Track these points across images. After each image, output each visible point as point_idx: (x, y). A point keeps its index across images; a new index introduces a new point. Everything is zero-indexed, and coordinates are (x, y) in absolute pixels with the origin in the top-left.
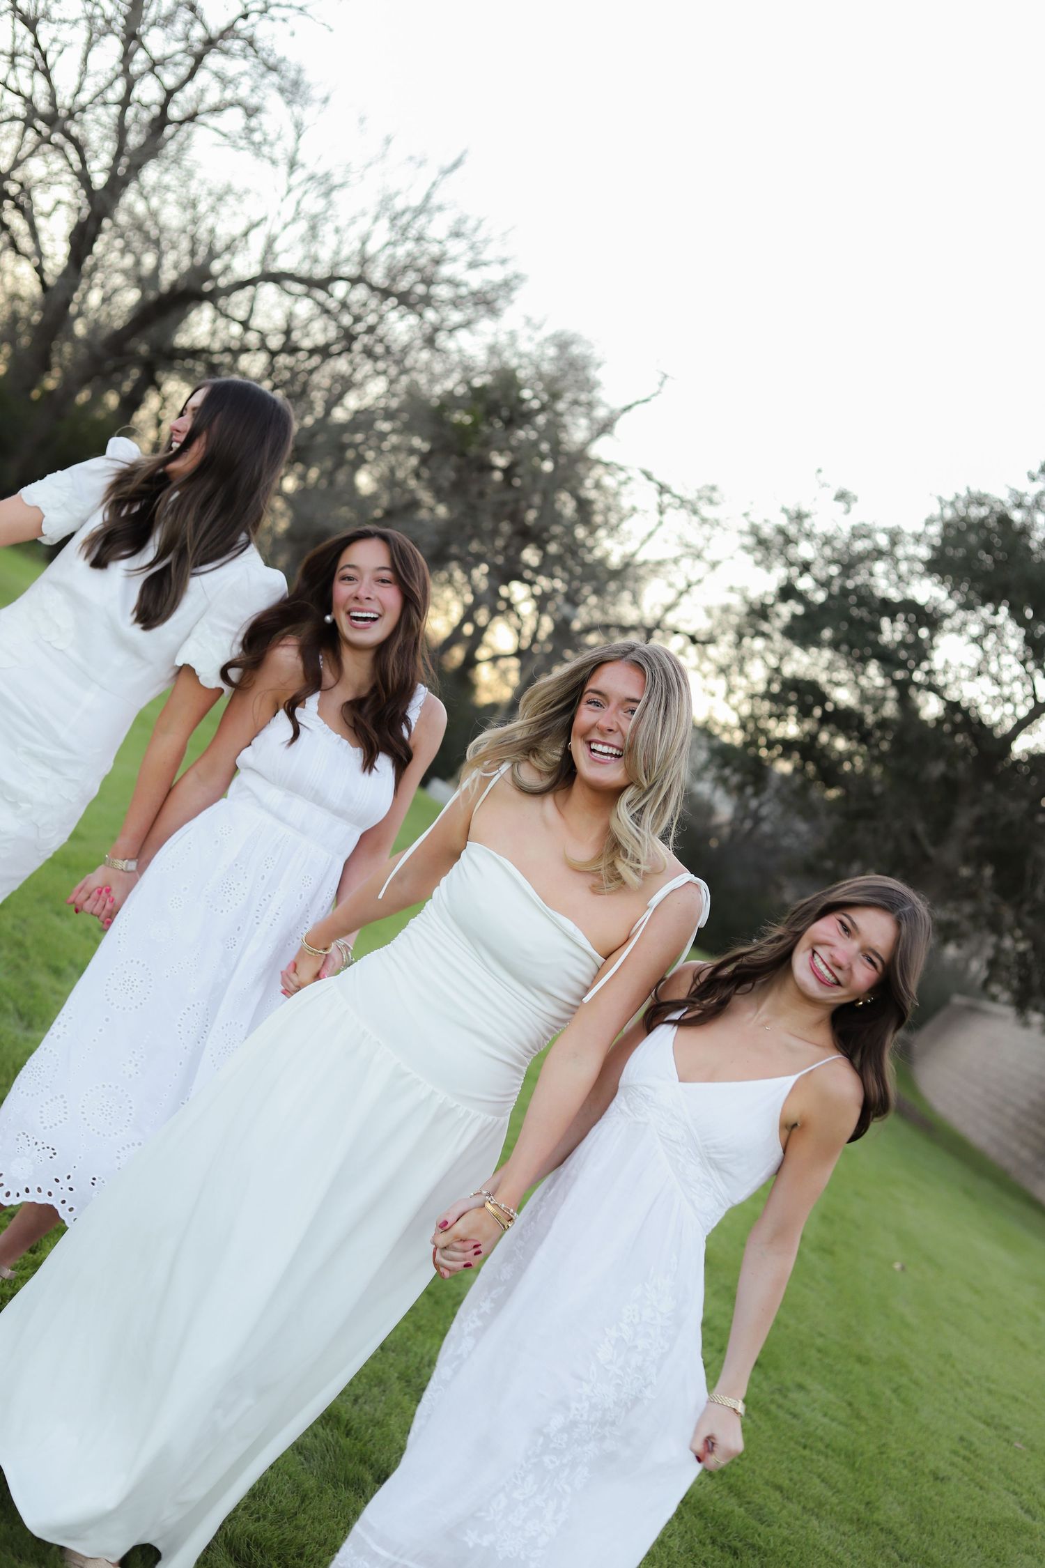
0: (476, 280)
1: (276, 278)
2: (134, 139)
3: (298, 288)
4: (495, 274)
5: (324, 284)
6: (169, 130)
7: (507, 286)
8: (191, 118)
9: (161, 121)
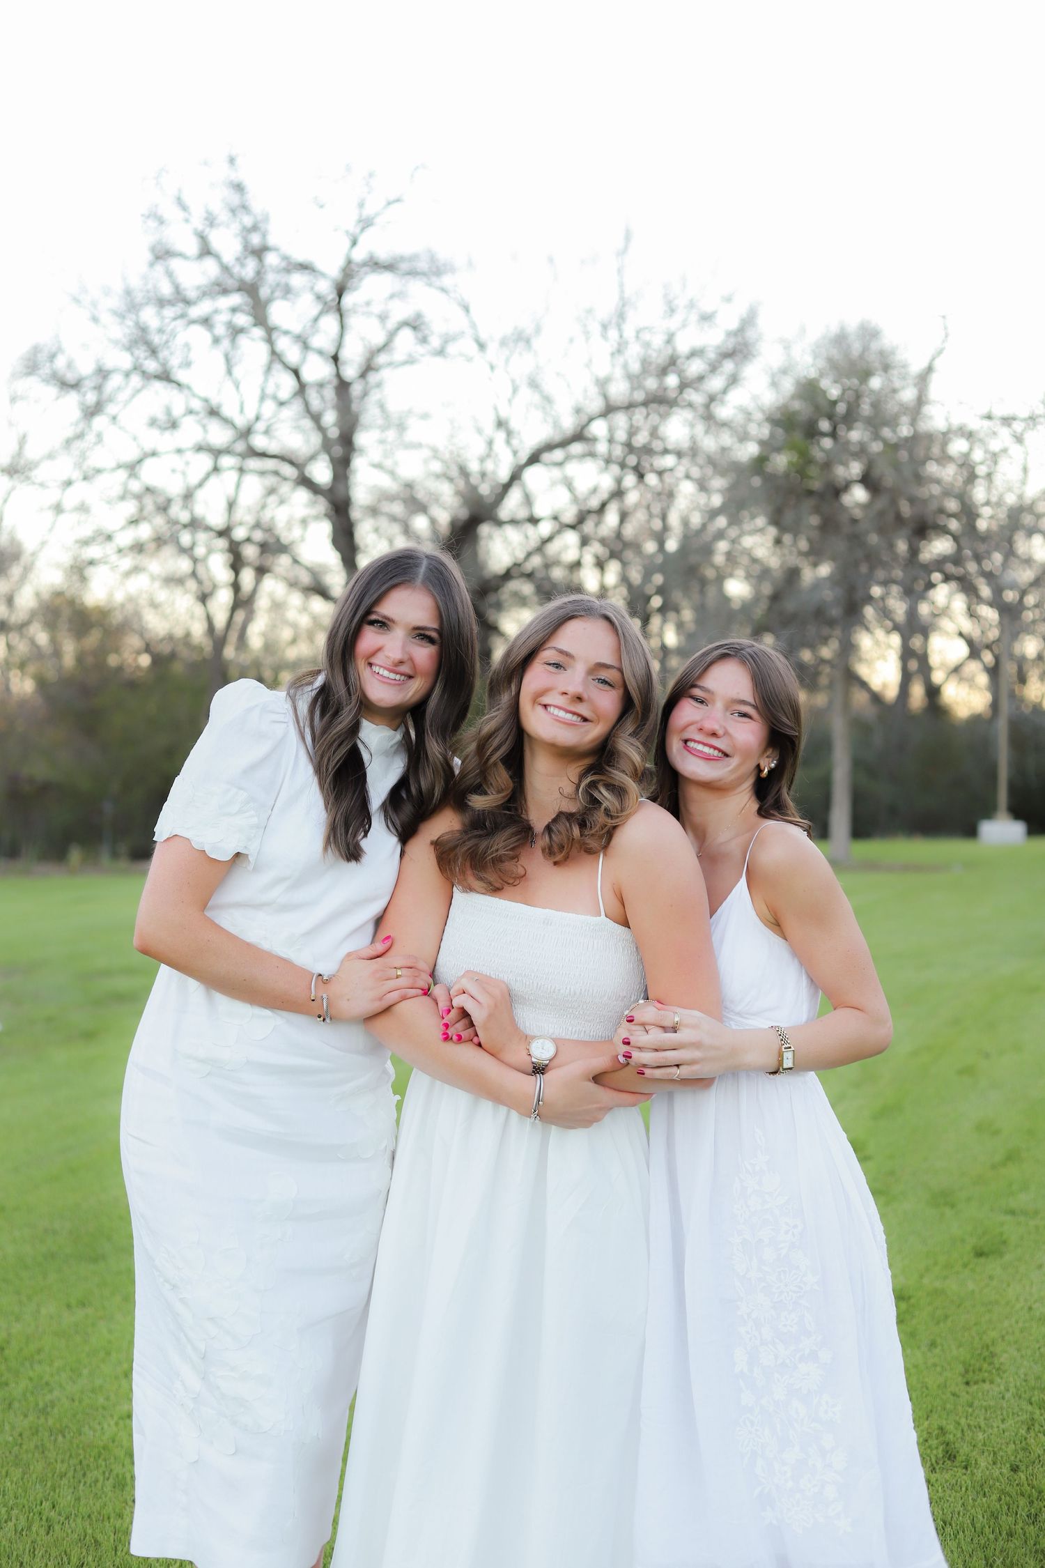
0: (714, 338)
1: (534, 459)
2: (330, 418)
3: (558, 455)
4: (729, 320)
5: (579, 436)
6: (356, 390)
7: (748, 321)
8: (368, 368)
9: (343, 386)
